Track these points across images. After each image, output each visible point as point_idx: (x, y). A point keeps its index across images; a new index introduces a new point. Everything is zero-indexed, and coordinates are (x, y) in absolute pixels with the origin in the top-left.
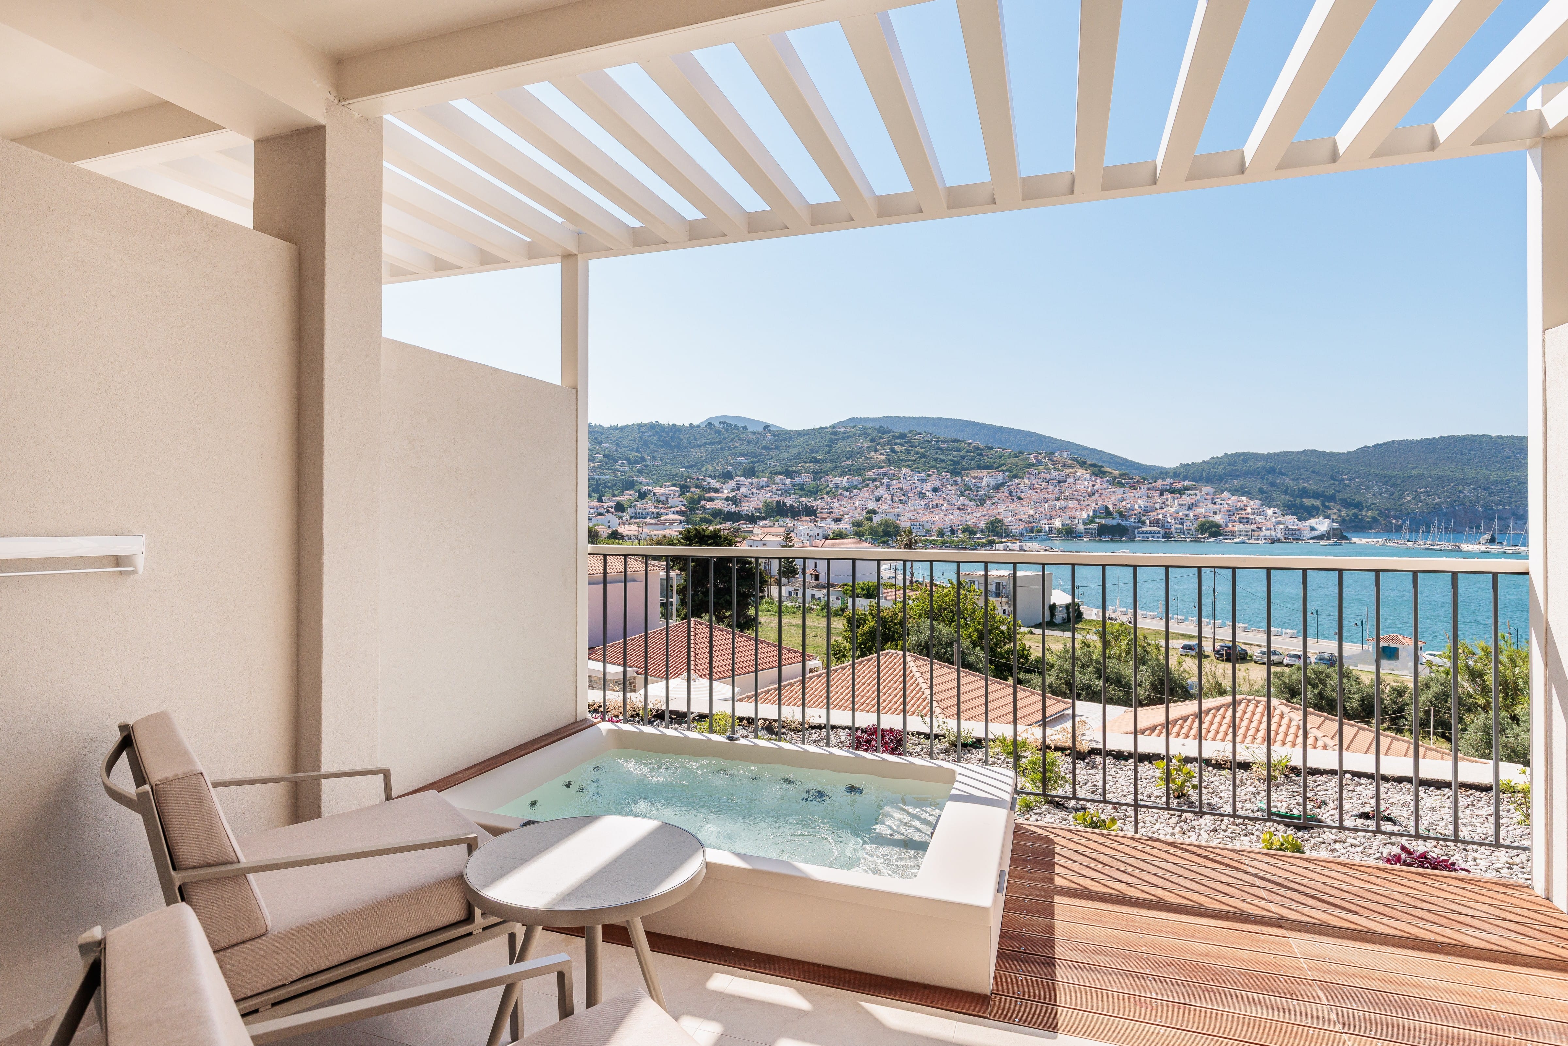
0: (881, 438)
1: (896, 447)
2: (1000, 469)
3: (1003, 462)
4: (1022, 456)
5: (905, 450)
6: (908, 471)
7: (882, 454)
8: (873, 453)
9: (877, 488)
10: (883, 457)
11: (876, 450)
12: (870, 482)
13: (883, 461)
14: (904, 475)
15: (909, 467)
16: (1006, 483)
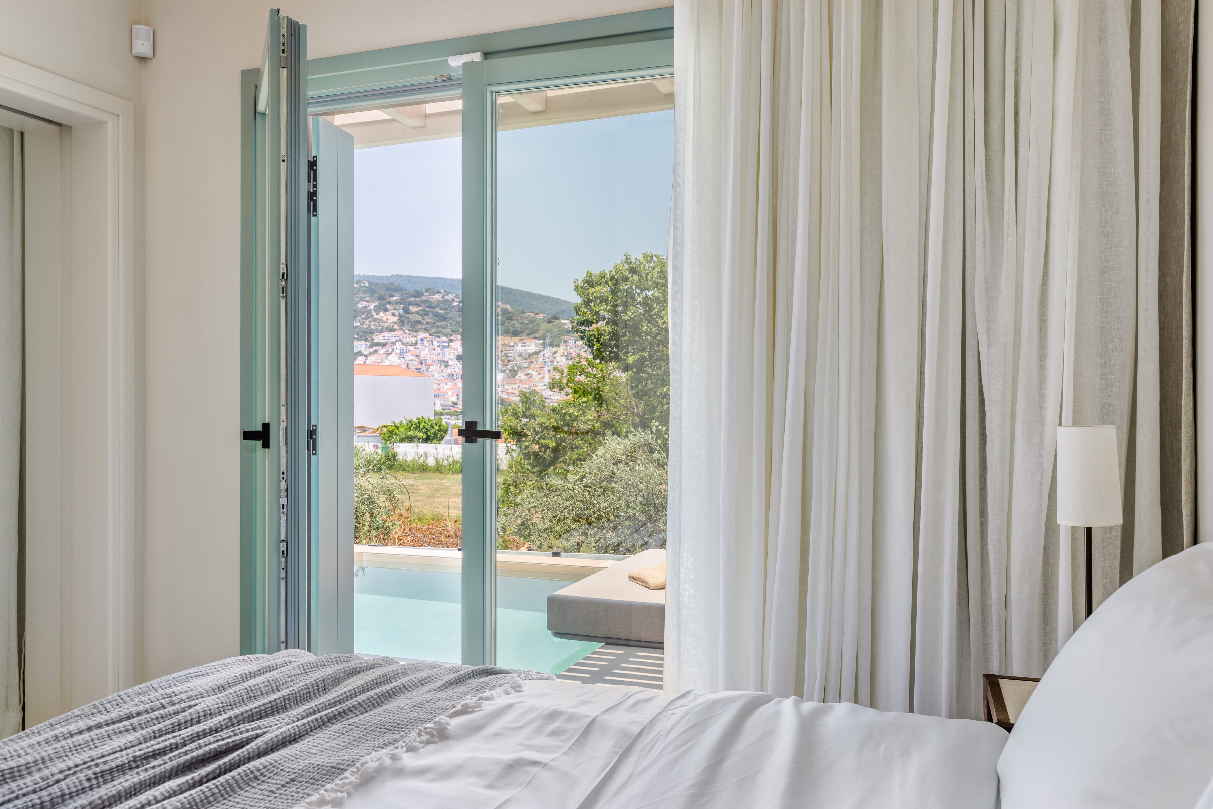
0: (392, 296)
1: (410, 307)
2: (533, 336)
3: (536, 328)
4: (556, 322)
5: (421, 310)
6: (426, 335)
7: (393, 315)
8: (382, 314)
9: (388, 355)
10: (395, 319)
11: (386, 310)
12: (380, 348)
13: (395, 323)
14: (422, 340)
15: (426, 330)
16: (540, 351)
